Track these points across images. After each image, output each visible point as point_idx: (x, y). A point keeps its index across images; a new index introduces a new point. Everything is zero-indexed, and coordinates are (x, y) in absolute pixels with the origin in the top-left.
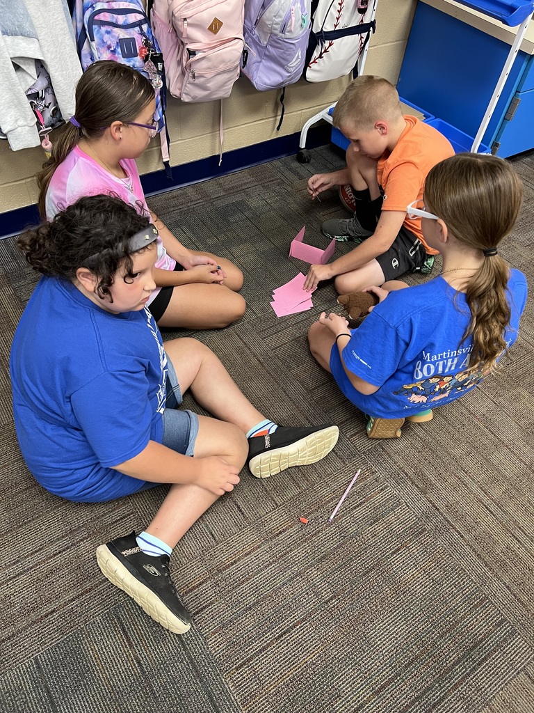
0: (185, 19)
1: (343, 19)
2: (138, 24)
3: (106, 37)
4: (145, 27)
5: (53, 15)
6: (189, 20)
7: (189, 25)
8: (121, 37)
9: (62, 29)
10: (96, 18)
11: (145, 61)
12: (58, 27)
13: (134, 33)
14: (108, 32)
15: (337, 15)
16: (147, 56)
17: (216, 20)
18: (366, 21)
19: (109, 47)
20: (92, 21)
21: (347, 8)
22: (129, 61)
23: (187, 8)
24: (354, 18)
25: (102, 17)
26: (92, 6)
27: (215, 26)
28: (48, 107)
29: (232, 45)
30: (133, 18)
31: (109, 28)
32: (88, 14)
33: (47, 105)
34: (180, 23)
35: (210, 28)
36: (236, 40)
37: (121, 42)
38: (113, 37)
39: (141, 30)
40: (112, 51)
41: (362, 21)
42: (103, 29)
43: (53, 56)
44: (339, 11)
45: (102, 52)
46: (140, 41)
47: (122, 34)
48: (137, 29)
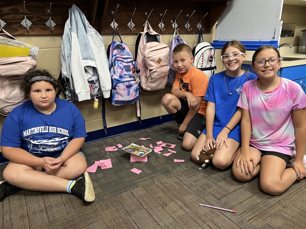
0: (149, 58)
1: (204, 64)
2: (132, 62)
3: (120, 65)
4: (134, 62)
5: (102, 56)
6: (150, 58)
7: (150, 60)
8: (125, 65)
9: (104, 61)
10: (117, 59)
11: (133, 73)
12: (103, 60)
13: (130, 64)
14: (121, 63)
15: (202, 62)
16: (134, 71)
17: (159, 58)
18: (213, 66)
19: (121, 68)
20: (115, 60)
21: (205, 61)
22: (128, 73)
23: (149, 54)
24: (208, 64)
25: (119, 59)
26: (115, 55)
27: (159, 61)
28: (96, 88)
29: (165, 67)
30: (129, 60)
31: (121, 62)
32: (114, 58)
33: (96, 87)
34: (147, 59)
35: (158, 61)
36: (167, 66)
37: (125, 66)
38: (123, 65)
39: (132, 63)
40: (122, 69)
41: (211, 66)
42: (119, 62)
43: (100, 68)
44: (202, 61)
45: (118, 69)
46: (132, 67)
47: (126, 64)
48: (131, 63)
